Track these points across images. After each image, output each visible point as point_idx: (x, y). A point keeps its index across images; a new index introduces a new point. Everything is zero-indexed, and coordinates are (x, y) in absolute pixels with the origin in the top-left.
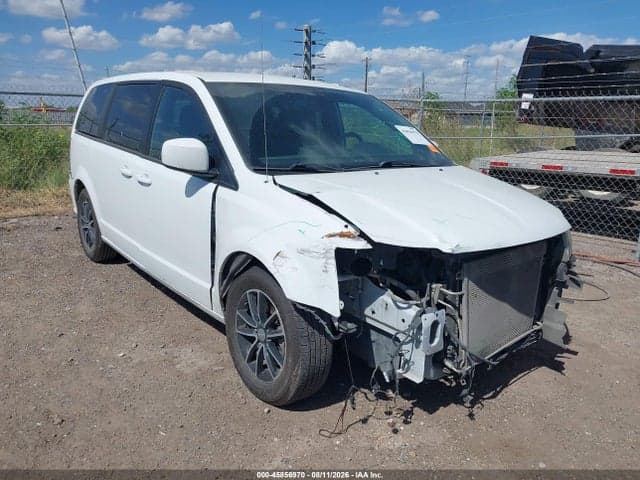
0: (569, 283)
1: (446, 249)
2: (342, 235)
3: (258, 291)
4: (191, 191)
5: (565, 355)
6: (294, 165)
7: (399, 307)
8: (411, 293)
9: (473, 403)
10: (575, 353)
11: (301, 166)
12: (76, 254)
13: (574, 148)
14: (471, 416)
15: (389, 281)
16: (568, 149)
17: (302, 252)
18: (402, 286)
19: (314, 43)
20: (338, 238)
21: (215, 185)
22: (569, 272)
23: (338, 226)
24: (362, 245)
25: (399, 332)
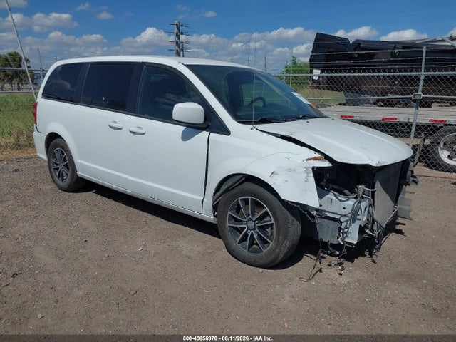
0: (411, 182)
1: (374, 164)
2: (315, 159)
3: (250, 198)
4: (185, 137)
5: (399, 225)
6: (260, 118)
7: (341, 201)
8: (346, 192)
9: (371, 255)
10: (404, 224)
11: (265, 119)
12: (46, 187)
13: (345, 105)
14: (374, 261)
15: (331, 186)
16: (340, 105)
17: (290, 170)
18: (341, 188)
19: (182, 34)
20: (312, 161)
21: (208, 133)
22: (413, 176)
23: (312, 154)
24: (326, 164)
25: (342, 216)
